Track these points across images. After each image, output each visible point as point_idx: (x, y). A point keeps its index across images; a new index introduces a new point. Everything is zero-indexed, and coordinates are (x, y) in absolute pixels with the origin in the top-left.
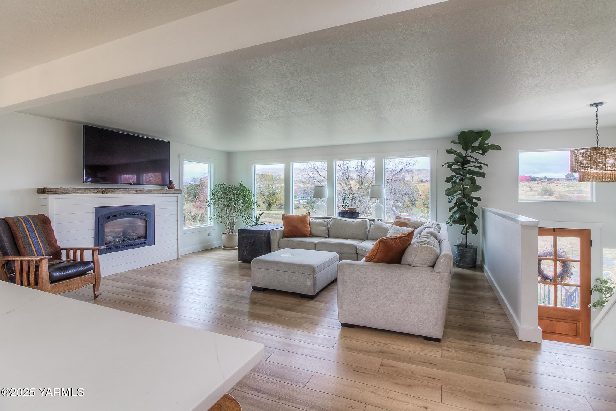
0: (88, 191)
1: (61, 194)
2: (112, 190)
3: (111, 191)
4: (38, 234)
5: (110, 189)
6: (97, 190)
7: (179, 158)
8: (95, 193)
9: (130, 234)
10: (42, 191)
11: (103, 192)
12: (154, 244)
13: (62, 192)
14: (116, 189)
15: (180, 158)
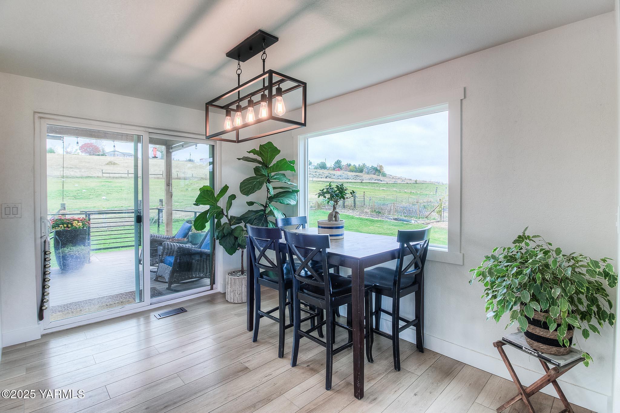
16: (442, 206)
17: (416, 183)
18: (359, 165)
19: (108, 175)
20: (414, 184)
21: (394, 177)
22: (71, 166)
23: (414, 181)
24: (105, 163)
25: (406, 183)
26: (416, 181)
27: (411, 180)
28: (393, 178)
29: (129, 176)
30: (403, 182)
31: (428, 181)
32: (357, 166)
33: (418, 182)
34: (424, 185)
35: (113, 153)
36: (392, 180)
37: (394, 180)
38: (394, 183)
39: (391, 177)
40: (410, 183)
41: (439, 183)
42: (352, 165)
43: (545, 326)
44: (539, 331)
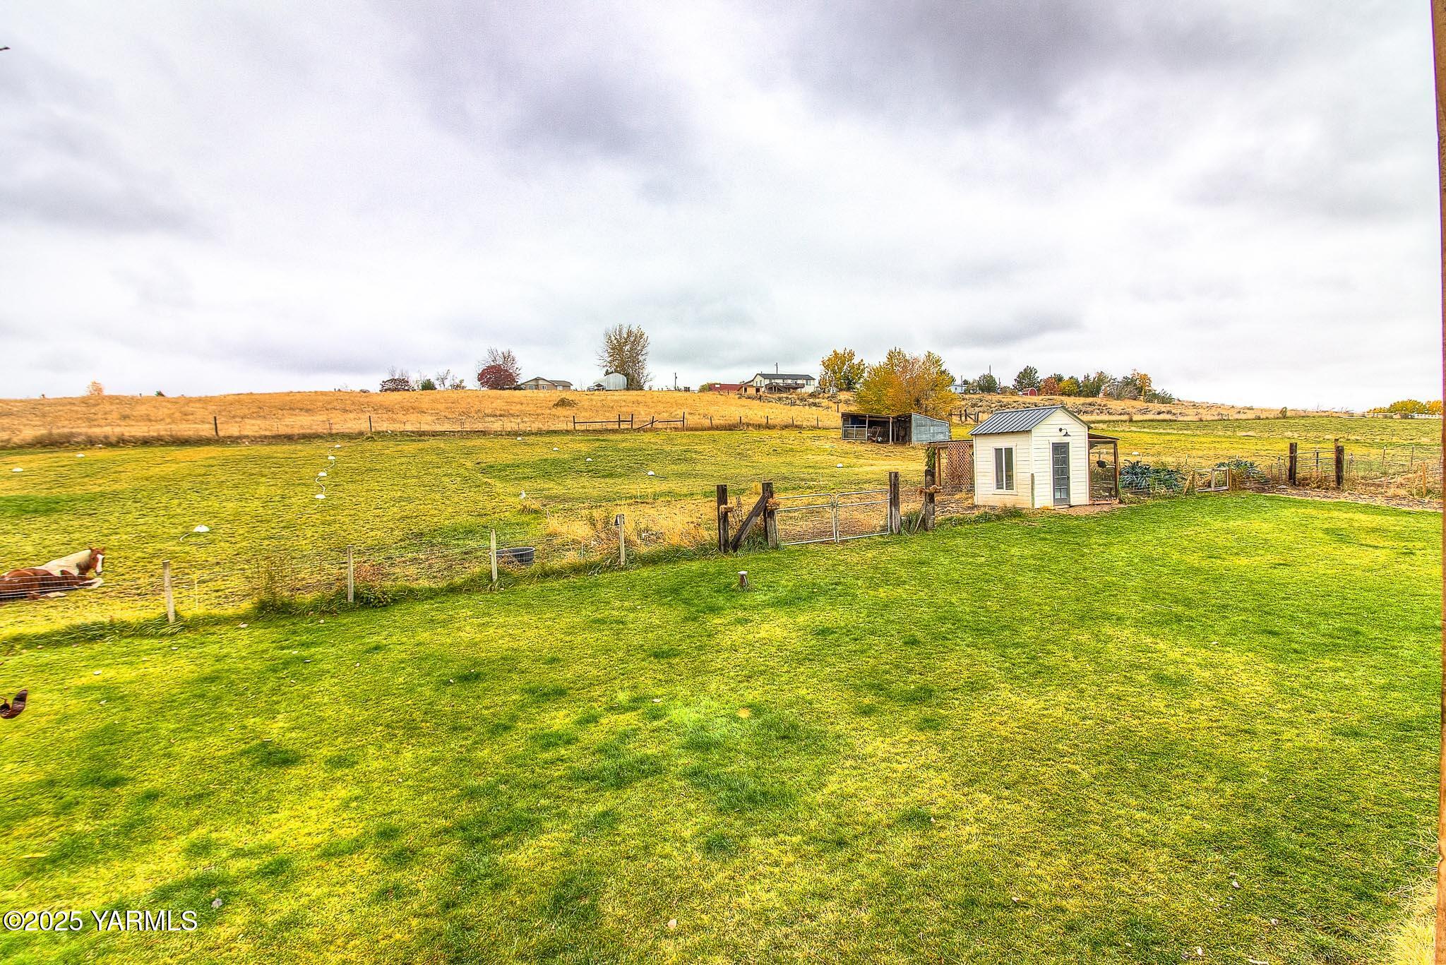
17: (1285, 417)
18: (1087, 378)
19: (583, 427)
20: (1277, 418)
22: (503, 412)
24: (552, 403)
29: (622, 427)
32: (1081, 379)
33: (1288, 414)
35: (533, 383)
42: (1066, 378)
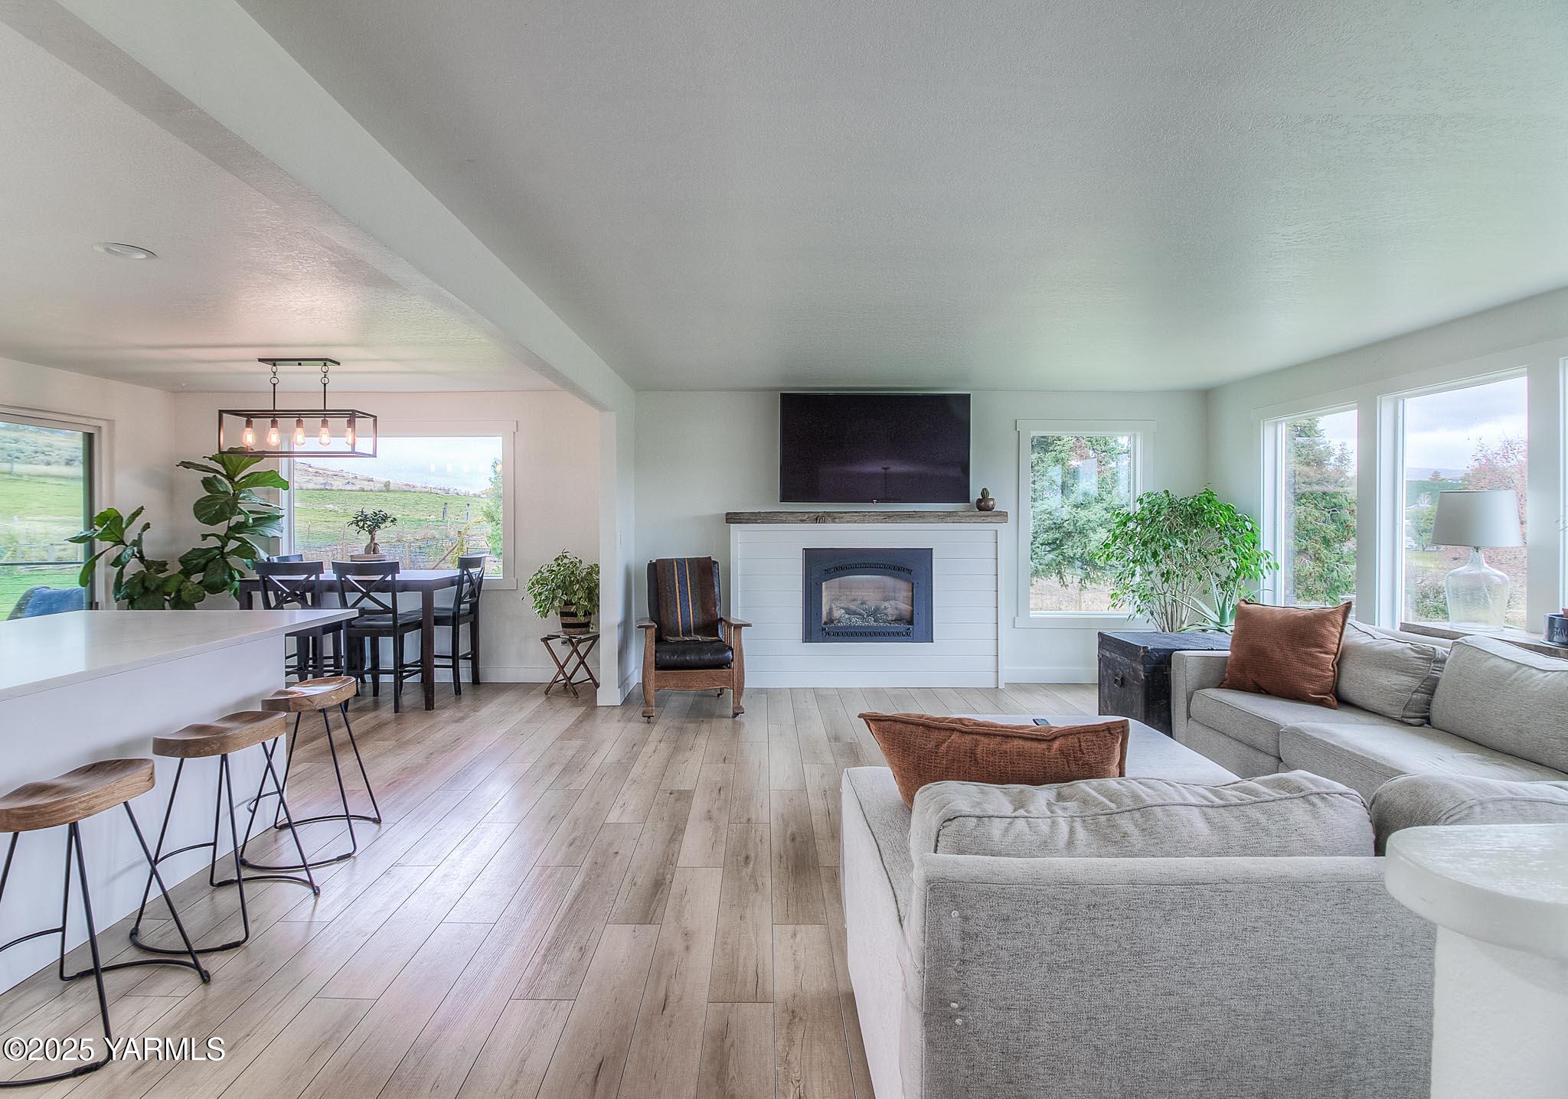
0: (790, 518)
1: (747, 523)
2: (834, 514)
3: (830, 517)
4: (691, 589)
5: (832, 514)
6: (807, 516)
7: (1016, 429)
8: (802, 521)
9: (885, 611)
10: (732, 518)
11: (818, 519)
12: (932, 642)
13: (749, 519)
14: (841, 513)
15: (1018, 430)
16: (465, 547)
21: (321, 472)
23: (380, 483)
25: (358, 489)
26: (387, 484)
27: (371, 480)
28: (317, 472)
30: (348, 487)
31: (419, 485)
34: (409, 495)
36: (314, 478)
37: (321, 480)
38: (323, 487)
39: (310, 469)
40: (371, 490)
41: (449, 490)
43: (574, 615)
44: (570, 620)
